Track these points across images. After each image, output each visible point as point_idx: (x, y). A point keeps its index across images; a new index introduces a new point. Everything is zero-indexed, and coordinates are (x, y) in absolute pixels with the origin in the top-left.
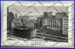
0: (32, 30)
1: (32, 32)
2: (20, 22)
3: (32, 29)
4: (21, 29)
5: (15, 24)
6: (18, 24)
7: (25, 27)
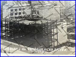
0: (56, 26)
1: (55, 32)
2: (25, 5)
3: (56, 21)
4: (27, 22)
5: (12, 10)
6: (20, 10)
7: (38, 17)
